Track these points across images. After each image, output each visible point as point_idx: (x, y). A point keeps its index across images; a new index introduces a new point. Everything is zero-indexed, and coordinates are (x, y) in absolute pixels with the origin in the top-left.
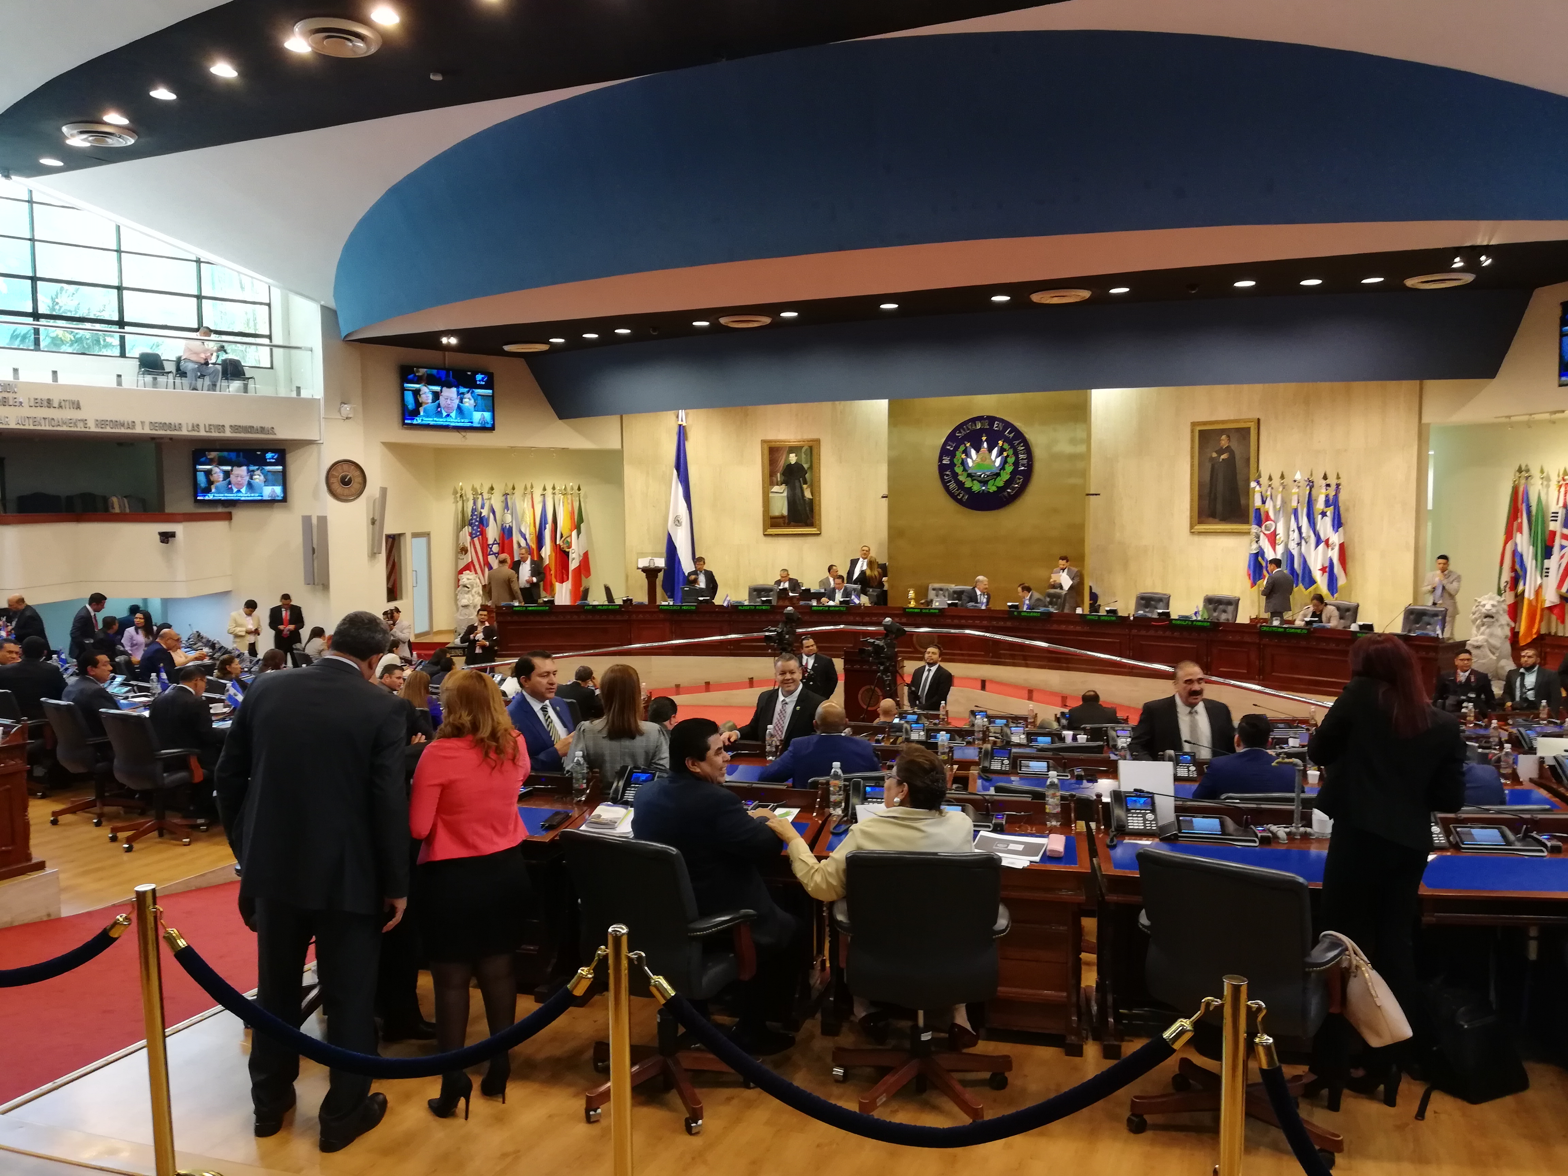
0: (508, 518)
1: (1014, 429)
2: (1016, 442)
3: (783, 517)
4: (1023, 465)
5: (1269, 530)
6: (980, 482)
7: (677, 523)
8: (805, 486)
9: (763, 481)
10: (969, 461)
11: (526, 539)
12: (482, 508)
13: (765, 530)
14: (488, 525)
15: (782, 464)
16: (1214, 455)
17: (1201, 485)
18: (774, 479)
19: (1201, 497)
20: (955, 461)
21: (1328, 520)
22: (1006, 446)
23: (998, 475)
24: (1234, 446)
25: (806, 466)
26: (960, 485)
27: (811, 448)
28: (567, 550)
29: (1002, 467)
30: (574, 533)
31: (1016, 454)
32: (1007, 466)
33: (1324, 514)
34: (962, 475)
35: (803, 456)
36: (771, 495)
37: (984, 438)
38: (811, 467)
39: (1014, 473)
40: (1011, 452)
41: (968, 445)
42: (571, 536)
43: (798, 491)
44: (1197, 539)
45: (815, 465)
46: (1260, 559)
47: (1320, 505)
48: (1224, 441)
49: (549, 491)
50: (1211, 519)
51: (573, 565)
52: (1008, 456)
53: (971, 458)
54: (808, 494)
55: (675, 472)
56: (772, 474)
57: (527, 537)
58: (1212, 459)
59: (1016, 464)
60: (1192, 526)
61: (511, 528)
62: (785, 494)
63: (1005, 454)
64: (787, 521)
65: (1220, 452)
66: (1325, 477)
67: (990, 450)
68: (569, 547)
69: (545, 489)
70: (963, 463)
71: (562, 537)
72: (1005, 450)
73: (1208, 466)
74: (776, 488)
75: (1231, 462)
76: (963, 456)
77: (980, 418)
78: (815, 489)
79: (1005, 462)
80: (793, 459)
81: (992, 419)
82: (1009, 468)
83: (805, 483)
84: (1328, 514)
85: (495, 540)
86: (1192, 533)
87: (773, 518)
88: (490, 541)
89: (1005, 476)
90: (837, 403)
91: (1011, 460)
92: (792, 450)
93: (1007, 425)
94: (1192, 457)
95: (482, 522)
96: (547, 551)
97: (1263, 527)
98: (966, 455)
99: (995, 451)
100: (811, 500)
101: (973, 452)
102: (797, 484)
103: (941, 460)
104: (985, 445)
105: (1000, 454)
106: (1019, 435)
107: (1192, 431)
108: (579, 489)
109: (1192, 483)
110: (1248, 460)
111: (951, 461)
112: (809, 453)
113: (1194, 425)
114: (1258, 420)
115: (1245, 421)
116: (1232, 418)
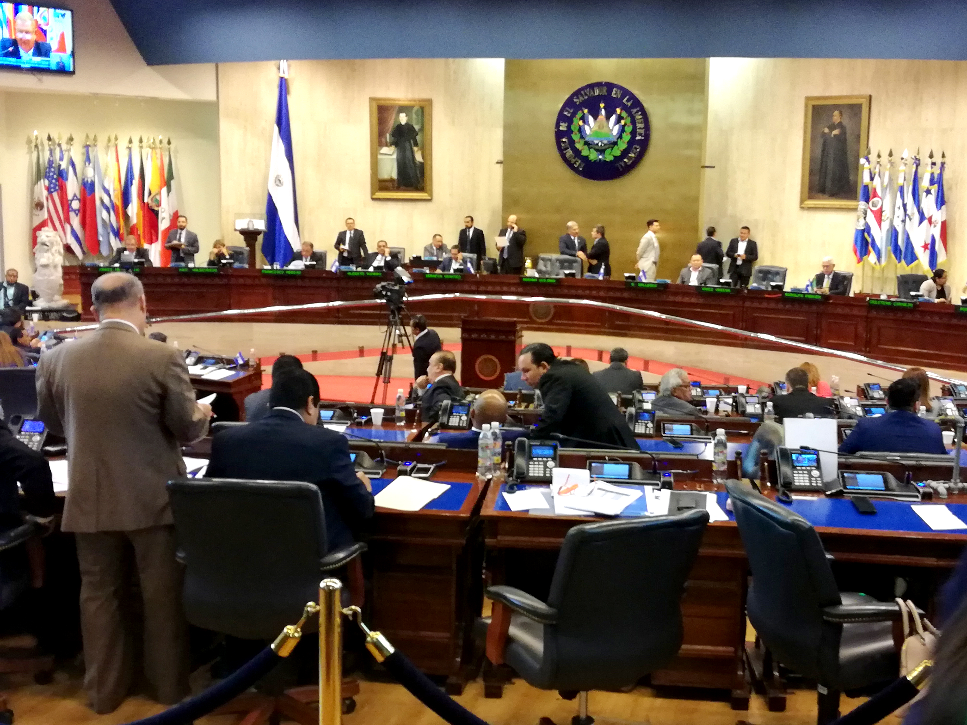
0: (90, 173)
2: (635, 110)
3: (391, 180)
4: (640, 134)
5: (876, 206)
6: (597, 150)
7: (278, 182)
8: (415, 149)
9: (371, 141)
10: (586, 127)
11: (109, 195)
12: (61, 159)
13: (373, 193)
14: (67, 179)
15: (391, 124)
16: (826, 130)
17: (812, 160)
18: (383, 140)
19: (811, 173)
20: (573, 127)
21: (932, 198)
22: (624, 114)
23: (615, 143)
24: (846, 122)
25: (417, 127)
26: (577, 152)
27: (422, 108)
28: (156, 209)
29: (620, 137)
30: (164, 190)
31: (633, 122)
32: (624, 135)
33: (928, 192)
34: (579, 142)
35: (414, 116)
36: (379, 157)
37: (602, 105)
38: (422, 129)
39: (631, 143)
40: (629, 120)
41: (586, 111)
42: (160, 193)
43: (408, 153)
44: (806, 214)
45: (427, 127)
46: (866, 235)
47: (925, 183)
48: (836, 117)
49: (136, 143)
50: (820, 195)
51: (163, 225)
52: (625, 124)
53: (589, 125)
54: (419, 158)
55: (276, 128)
56: (381, 134)
57: (111, 193)
58: (824, 134)
59: (633, 133)
60: (802, 201)
61: (93, 184)
62: (395, 156)
63: (623, 122)
64: (396, 185)
65: (832, 127)
66: (931, 156)
67: (608, 118)
68: (159, 205)
69: (131, 142)
70: (581, 130)
71: (150, 194)
72: (623, 118)
73: (820, 141)
74: (385, 150)
75: (842, 139)
76: (581, 123)
77: (599, 85)
78: (427, 152)
79: (622, 130)
80: (403, 119)
81: (610, 86)
82: (627, 137)
83: (416, 144)
84: (933, 191)
85: (75, 195)
86: (802, 208)
87: (382, 181)
88: (70, 197)
89: (623, 145)
90: (451, 60)
91: (629, 129)
92: (402, 109)
93: (625, 92)
94: (805, 132)
95: (61, 175)
96: (134, 209)
97: (870, 203)
98: (584, 122)
99: (613, 118)
100: (422, 164)
101: (591, 119)
102: (407, 145)
103: (558, 125)
104: (603, 112)
105: (618, 121)
106: (637, 103)
107: (806, 106)
108: (169, 143)
109: (804, 159)
110: (859, 136)
111: (569, 127)
112: (420, 113)
113: (808, 99)
114: (870, 97)
115: (857, 97)
116: (845, 94)
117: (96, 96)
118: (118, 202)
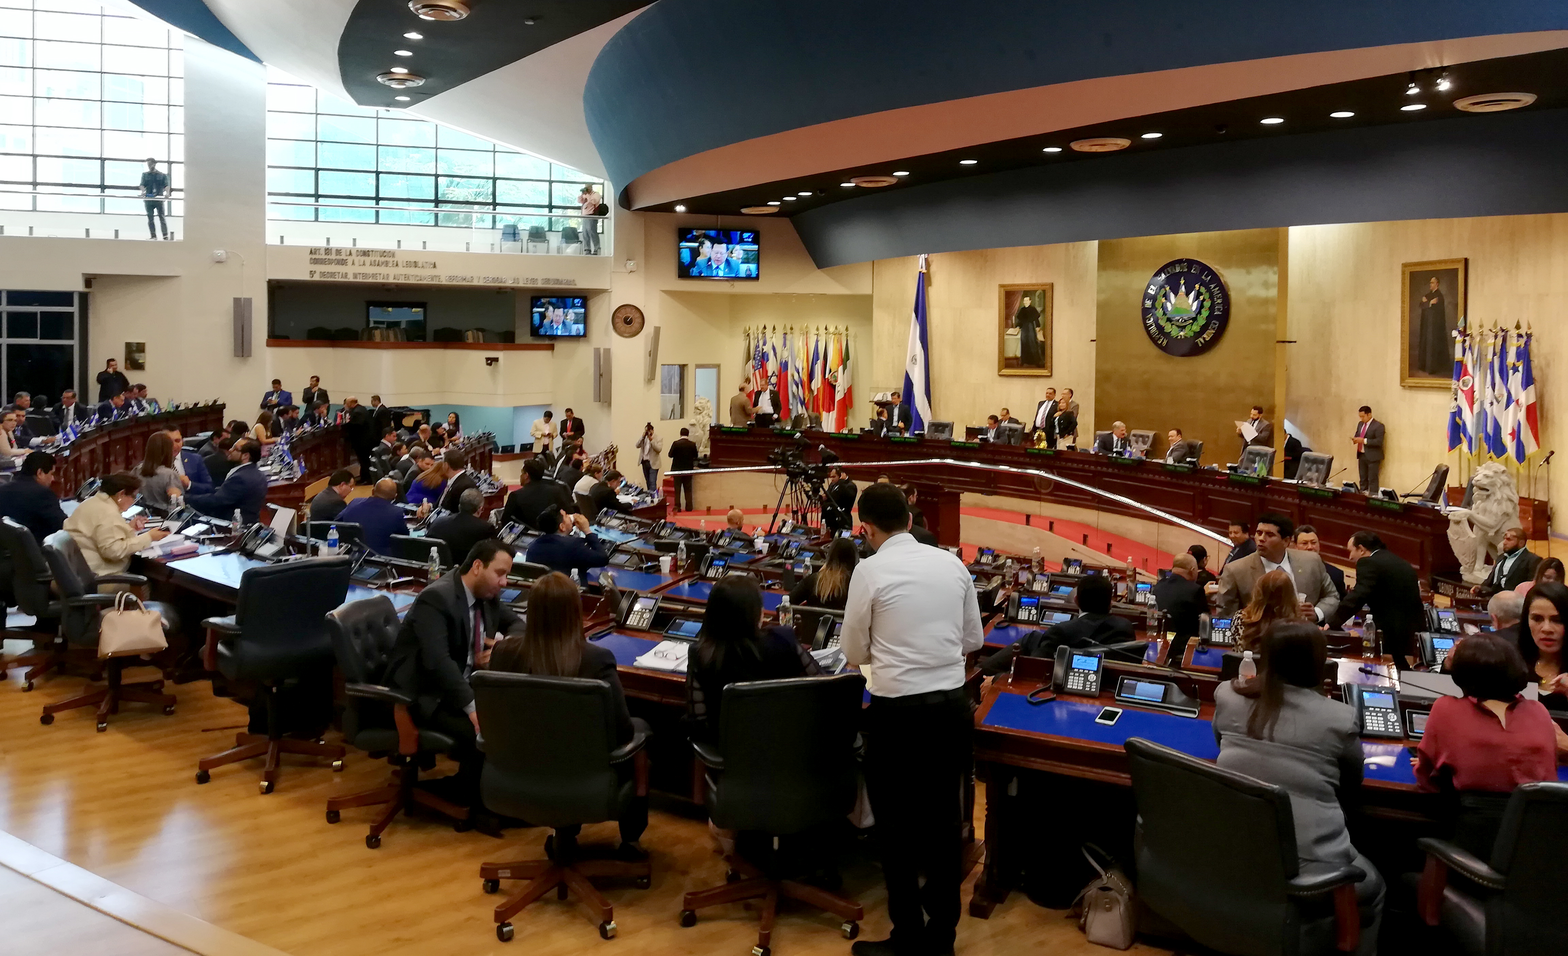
0: (786, 354)
1: (1211, 272)
2: (1213, 286)
3: (1016, 358)
4: (1219, 310)
5: (1467, 386)
6: (1178, 327)
7: (914, 361)
8: (1038, 329)
9: (999, 323)
10: (1169, 305)
11: (798, 373)
12: (764, 344)
13: (999, 370)
14: (768, 360)
15: (1017, 307)
16: (1424, 300)
17: (1411, 333)
18: (1010, 322)
19: (1411, 347)
20: (1157, 304)
21: (1519, 375)
22: (1203, 290)
23: (1195, 319)
24: (1444, 290)
25: (1039, 309)
26: (1160, 328)
27: (1044, 291)
28: (834, 384)
29: (1199, 312)
30: (841, 368)
31: (1211, 298)
32: (1203, 311)
33: (1515, 369)
34: (1162, 319)
35: (1037, 299)
36: (1006, 337)
37: (1182, 282)
38: (1044, 311)
39: (1209, 318)
40: (1207, 296)
41: (1168, 288)
42: (837, 371)
43: (1031, 334)
44: (1408, 394)
45: (1048, 309)
46: (1457, 419)
47: (1511, 358)
48: (1434, 285)
49: (822, 331)
50: (1421, 373)
51: (839, 396)
52: (1204, 300)
53: (1170, 302)
54: (1040, 337)
55: (914, 315)
56: (1008, 317)
57: (800, 371)
58: (1422, 304)
59: (1212, 308)
60: (1402, 380)
61: (786, 363)
62: (1019, 336)
63: (1201, 298)
64: (1020, 363)
65: (1430, 296)
66: (1518, 327)
67: (1188, 294)
68: (836, 381)
69: (818, 329)
70: (1164, 307)
71: (830, 371)
72: (1202, 294)
73: (1420, 311)
74: (1011, 331)
75: (1439, 308)
76: (1163, 300)
77: (1180, 261)
78: (1049, 332)
79: (1201, 307)
80: (1027, 302)
81: (1191, 263)
82: (1205, 313)
83: (1038, 326)
84: (1520, 369)
85: (774, 372)
87: (1007, 359)
88: (770, 374)
89: (1202, 321)
90: (1071, 244)
91: (1207, 304)
92: (1026, 294)
93: (1204, 268)
94: (1403, 302)
95: (764, 358)
96: (817, 383)
97: (1461, 381)
98: (1166, 299)
99: (1192, 295)
100: (1043, 342)
101: (1172, 295)
102: (1030, 326)
103: (1143, 303)
104: (1183, 289)
105: (1197, 298)
106: (1215, 278)
107: (1403, 273)
108: (847, 329)
109: (1402, 331)
110: (1456, 305)
111: (1153, 305)
112: (1042, 296)
113: (1405, 265)
114: (1466, 260)
115: (1453, 261)
116: (1443, 258)
117: (776, 295)
118: (805, 378)
